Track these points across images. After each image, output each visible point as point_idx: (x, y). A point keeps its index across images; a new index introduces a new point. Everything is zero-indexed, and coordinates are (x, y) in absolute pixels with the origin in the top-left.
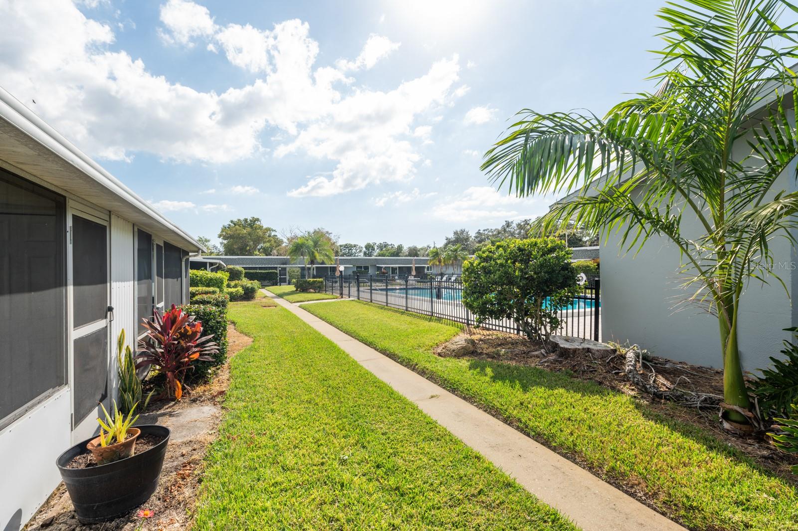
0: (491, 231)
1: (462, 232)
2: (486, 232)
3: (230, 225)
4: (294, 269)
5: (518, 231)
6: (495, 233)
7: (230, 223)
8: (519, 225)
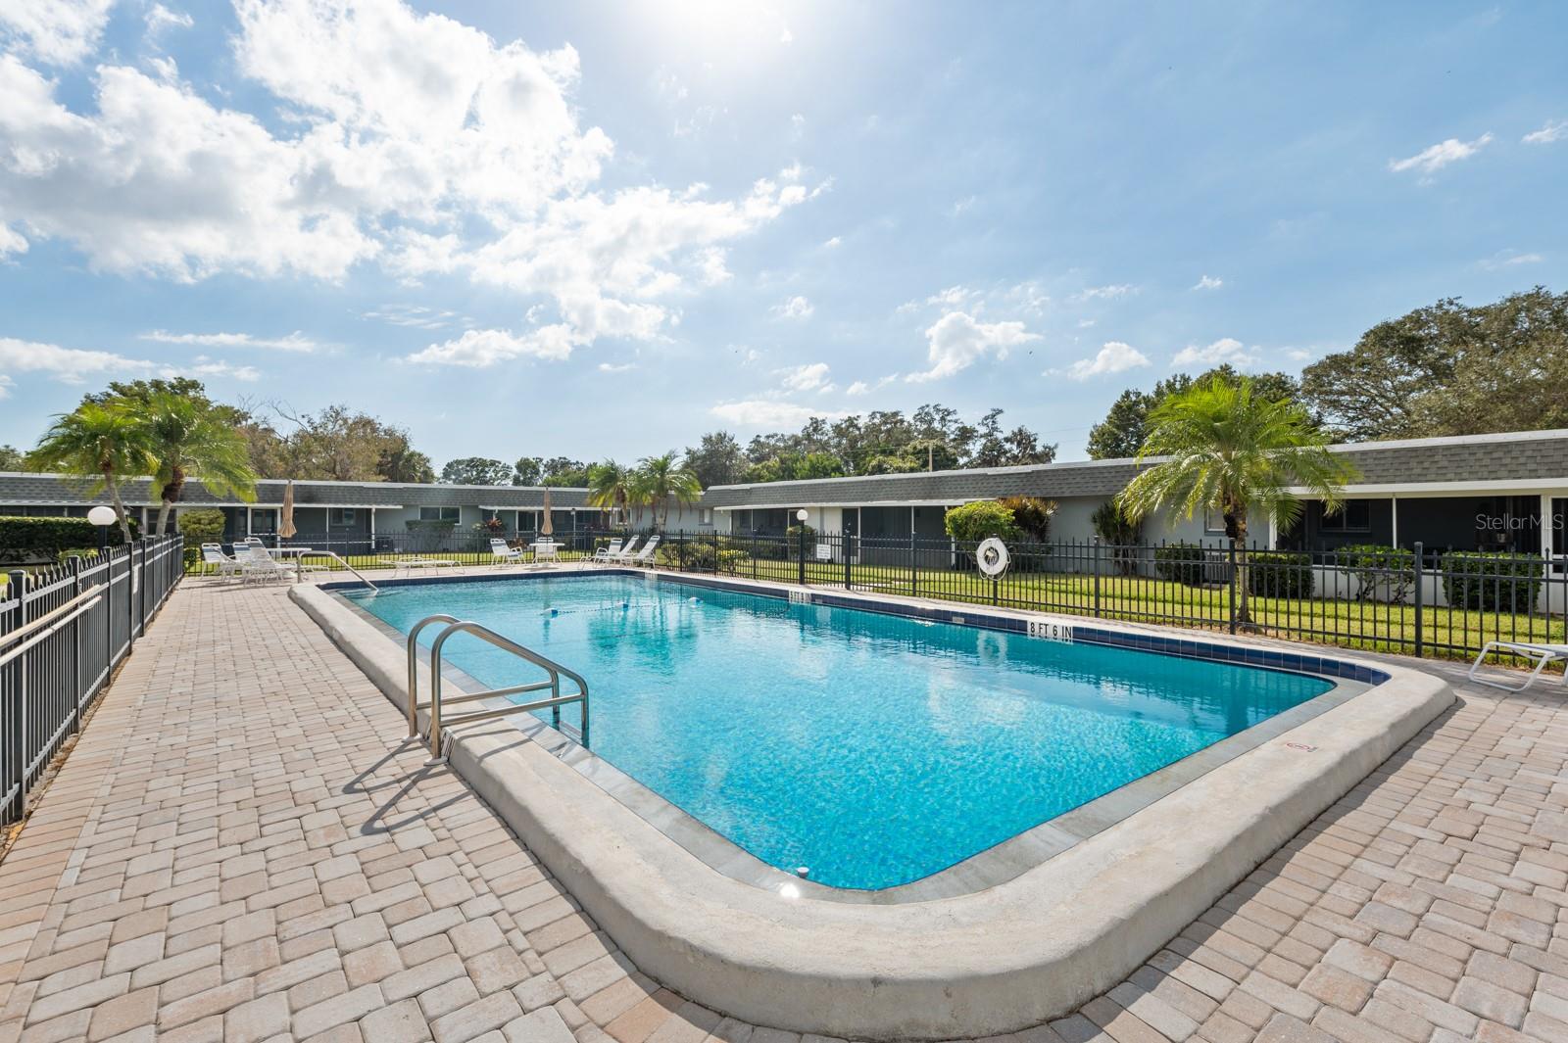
0: (782, 438)
1: (721, 437)
2: (772, 441)
3: (109, 395)
4: (202, 515)
5: (836, 440)
6: (790, 443)
7: (110, 391)
8: (837, 428)
